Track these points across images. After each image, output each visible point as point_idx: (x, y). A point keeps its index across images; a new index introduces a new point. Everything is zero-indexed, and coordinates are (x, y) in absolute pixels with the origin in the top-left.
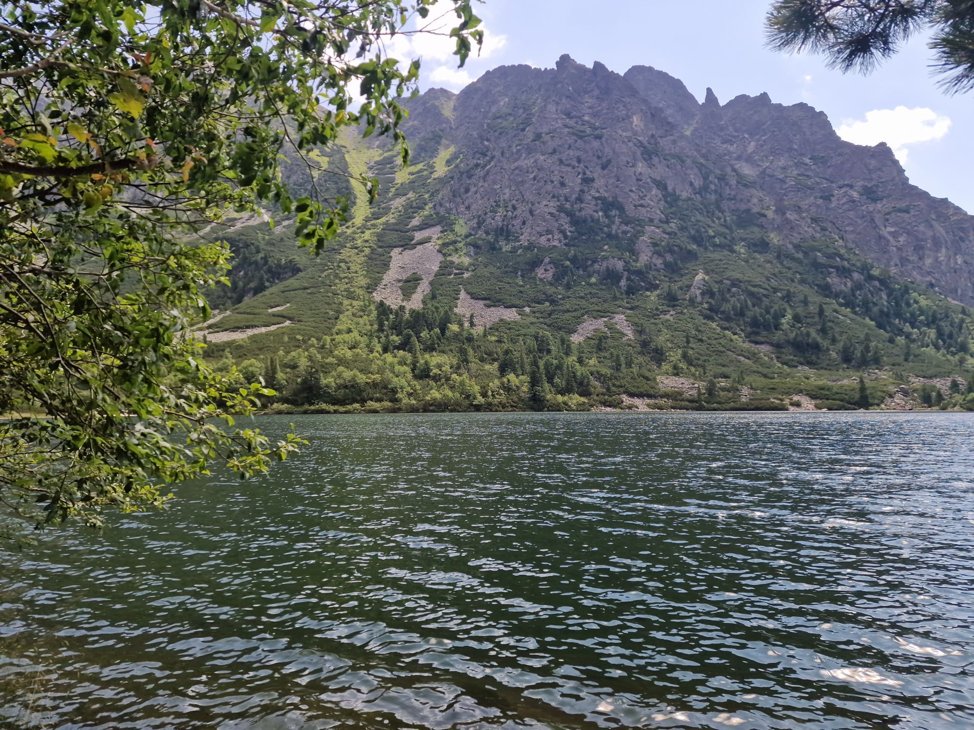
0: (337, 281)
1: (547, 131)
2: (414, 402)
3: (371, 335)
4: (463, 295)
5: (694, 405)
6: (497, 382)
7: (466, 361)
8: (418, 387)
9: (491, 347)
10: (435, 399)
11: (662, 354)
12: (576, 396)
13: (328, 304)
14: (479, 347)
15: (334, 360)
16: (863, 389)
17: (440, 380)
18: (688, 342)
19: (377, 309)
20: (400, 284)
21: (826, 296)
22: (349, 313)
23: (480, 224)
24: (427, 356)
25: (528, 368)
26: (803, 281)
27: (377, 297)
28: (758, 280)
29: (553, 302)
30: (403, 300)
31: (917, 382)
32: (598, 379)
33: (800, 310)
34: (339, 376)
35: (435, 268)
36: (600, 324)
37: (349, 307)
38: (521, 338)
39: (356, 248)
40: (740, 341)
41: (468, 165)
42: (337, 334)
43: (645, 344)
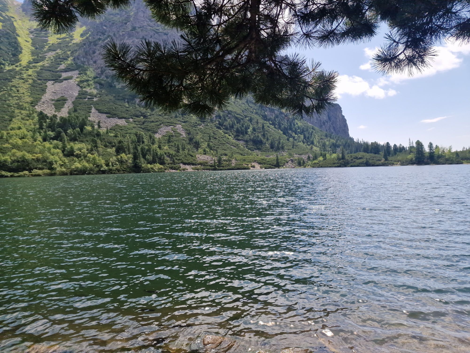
0: (10, 98)
1: (139, 27)
2: (64, 169)
3: (35, 131)
4: (93, 110)
5: (213, 168)
6: (115, 158)
7: (96, 146)
8: (66, 161)
9: (111, 140)
10: (77, 168)
11: (198, 144)
12: (158, 165)
13: (4, 112)
14: (104, 139)
15: (9, 146)
16: (277, 160)
17: (80, 157)
18: (210, 139)
19: (38, 116)
20: (53, 102)
21: (265, 120)
22: (19, 117)
23: (102, 72)
24: (72, 144)
25: (132, 151)
26: (256, 113)
27: (38, 109)
28: (239, 112)
29: (145, 117)
30: (55, 112)
31: (296, 157)
32: (168, 156)
33: (255, 126)
34: (14, 155)
35: (76, 94)
36: (169, 129)
37: (19, 114)
38: (128, 135)
39: (23, 79)
40: (231, 139)
41: (94, 38)
42: (11, 130)
43: (191, 140)
